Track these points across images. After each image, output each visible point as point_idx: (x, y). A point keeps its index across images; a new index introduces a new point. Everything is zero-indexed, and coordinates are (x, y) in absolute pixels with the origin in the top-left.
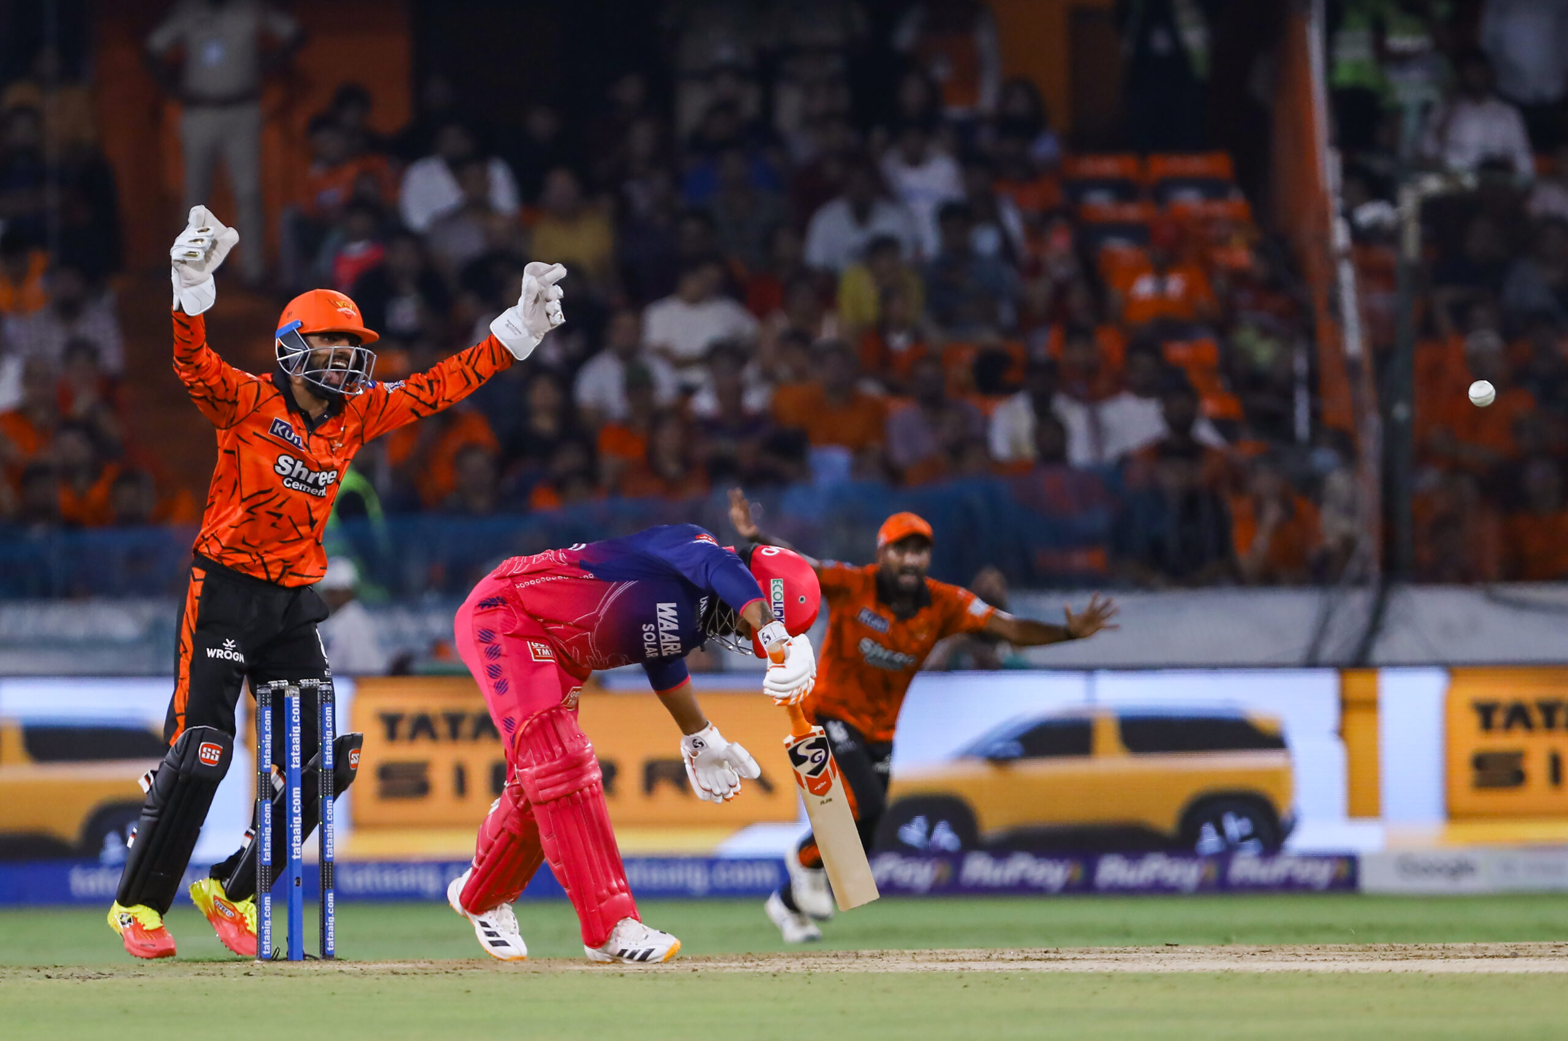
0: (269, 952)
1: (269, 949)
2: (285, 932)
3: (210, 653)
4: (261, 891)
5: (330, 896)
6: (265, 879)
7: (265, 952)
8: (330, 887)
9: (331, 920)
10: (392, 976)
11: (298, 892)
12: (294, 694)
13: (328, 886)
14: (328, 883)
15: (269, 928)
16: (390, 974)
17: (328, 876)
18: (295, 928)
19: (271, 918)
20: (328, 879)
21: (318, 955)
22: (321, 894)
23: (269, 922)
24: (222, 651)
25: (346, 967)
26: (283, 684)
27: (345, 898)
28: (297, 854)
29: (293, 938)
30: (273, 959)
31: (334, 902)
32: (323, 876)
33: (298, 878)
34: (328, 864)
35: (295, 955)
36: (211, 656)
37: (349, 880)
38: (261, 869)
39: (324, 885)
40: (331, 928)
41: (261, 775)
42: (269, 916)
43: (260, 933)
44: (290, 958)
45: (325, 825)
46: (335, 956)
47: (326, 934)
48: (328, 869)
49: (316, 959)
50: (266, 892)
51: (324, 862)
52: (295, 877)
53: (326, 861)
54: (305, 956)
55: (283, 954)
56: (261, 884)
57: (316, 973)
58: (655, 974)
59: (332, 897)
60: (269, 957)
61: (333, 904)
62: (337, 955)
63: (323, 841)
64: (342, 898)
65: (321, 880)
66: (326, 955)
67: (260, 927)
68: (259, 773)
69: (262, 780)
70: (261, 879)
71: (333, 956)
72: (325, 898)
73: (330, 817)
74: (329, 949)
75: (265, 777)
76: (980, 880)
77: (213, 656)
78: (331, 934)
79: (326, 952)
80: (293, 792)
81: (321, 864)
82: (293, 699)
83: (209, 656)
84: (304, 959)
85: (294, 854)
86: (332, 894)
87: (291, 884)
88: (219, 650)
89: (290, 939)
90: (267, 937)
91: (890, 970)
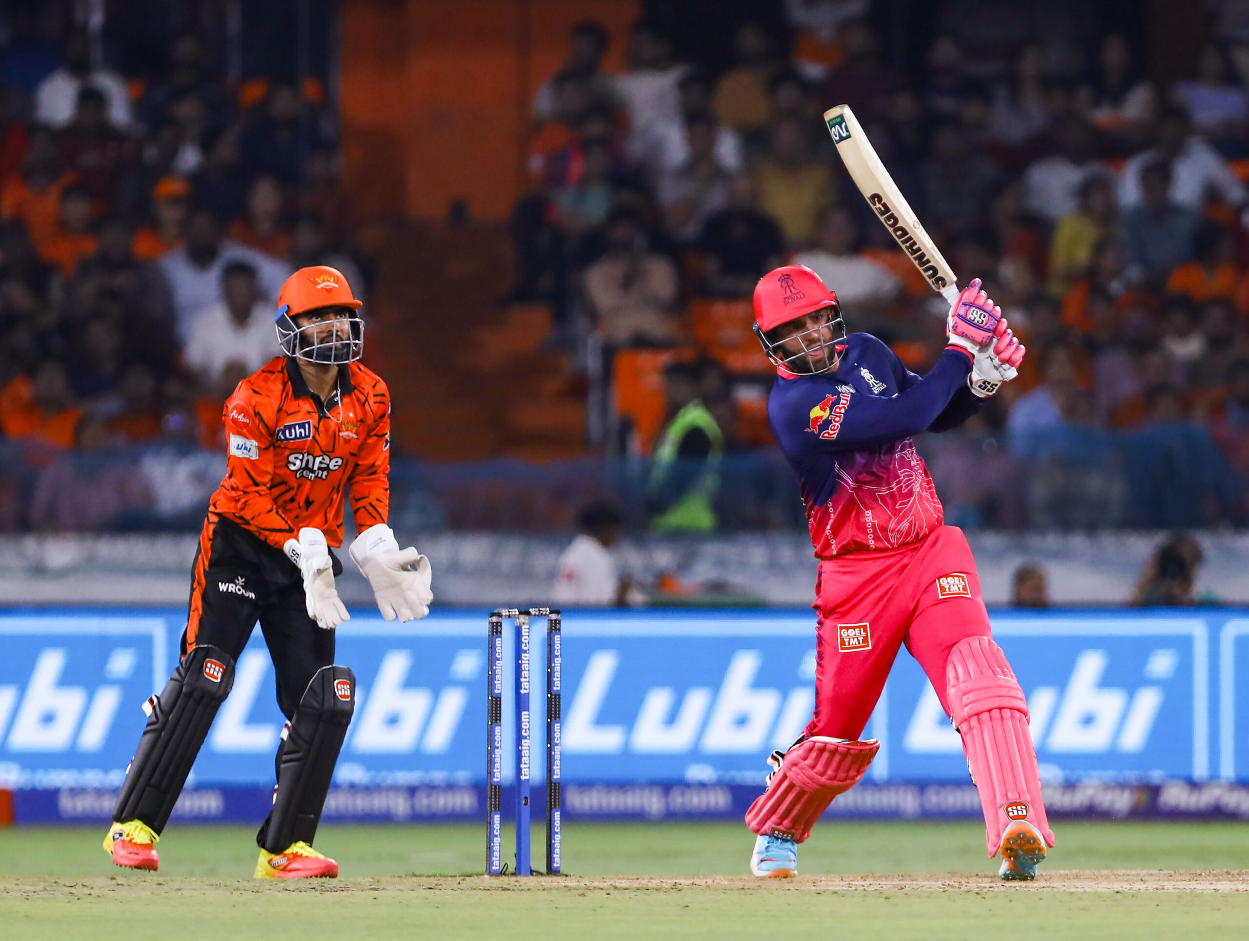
0: (498, 868)
1: (498, 865)
2: (513, 850)
3: (223, 587)
4: (491, 809)
5: (557, 815)
6: (495, 798)
7: (494, 868)
8: (557, 806)
9: (557, 837)
10: (614, 891)
11: (526, 811)
12: (524, 623)
13: (555, 805)
14: (555, 802)
15: (498, 844)
16: (613, 889)
17: (555, 795)
18: (523, 845)
19: (500, 835)
20: (555, 799)
21: (543, 869)
22: (549, 812)
23: (499, 839)
24: (234, 586)
25: (571, 883)
26: (514, 613)
27: (571, 817)
28: (525, 775)
29: (520, 855)
30: (502, 873)
31: (560, 821)
32: (551, 796)
33: (526, 798)
34: (555, 786)
35: (523, 868)
36: (223, 590)
37: (577, 800)
38: (491, 789)
39: (551, 805)
40: (557, 845)
41: (492, 699)
42: (498, 833)
43: (490, 849)
44: (517, 872)
45: (552, 748)
46: (561, 872)
47: (552, 852)
48: (555, 789)
49: (541, 874)
50: (495, 810)
51: (551, 782)
52: (523, 797)
53: (553, 781)
54: (532, 872)
55: (511, 868)
56: (491, 803)
57: (542, 888)
58: (865, 892)
59: (559, 816)
60: (498, 873)
61: (559, 822)
62: (562, 871)
63: (550, 762)
64: (569, 817)
65: (548, 799)
66: (551, 870)
67: (490, 844)
68: (490, 698)
69: (492, 704)
70: (491, 799)
71: (559, 872)
72: (552, 816)
73: (558, 740)
74: (555, 865)
75: (496, 701)
76: (1177, 807)
77: (225, 590)
78: (557, 851)
79: (553, 868)
80: (521, 716)
81: (549, 784)
82: (523, 627)
83: (221, 590)
84: (532, 875)
85: (522, 775)
86: (559, 813)
87: (520, 803)
88: (231, 585)
89: (518, 856)
90: (496, 854)
91: (1087, 889)
